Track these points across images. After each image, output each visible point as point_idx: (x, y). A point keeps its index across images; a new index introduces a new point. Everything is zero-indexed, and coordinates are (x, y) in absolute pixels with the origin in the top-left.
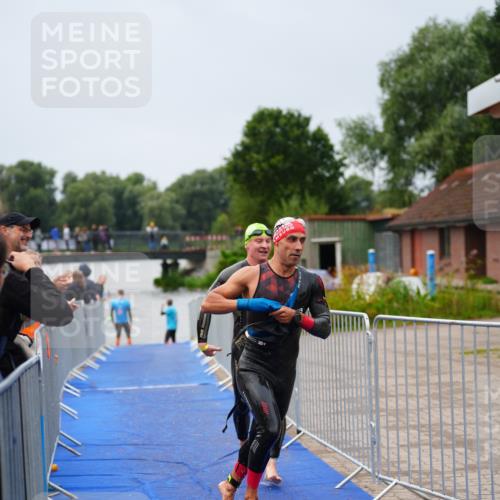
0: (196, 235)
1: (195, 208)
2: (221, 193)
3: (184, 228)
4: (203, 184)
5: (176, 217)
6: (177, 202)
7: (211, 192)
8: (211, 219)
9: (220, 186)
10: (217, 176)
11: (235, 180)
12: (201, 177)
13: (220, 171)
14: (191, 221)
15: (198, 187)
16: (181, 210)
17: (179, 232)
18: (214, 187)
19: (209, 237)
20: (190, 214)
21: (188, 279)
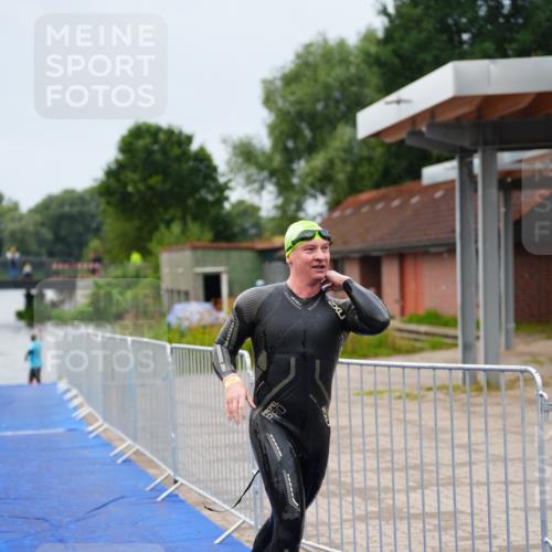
0: (64, 262)
1: (63, 232)
2: (93, 217)
3: (51, 254)
4: (72, 204)
5: (41, 242)
6: (43, 224)
7: (82, 215)
8: (82, 244)
9: (92, 208)
10: (88, 197)
11: (108, 203)
12: (69, 198)
13: (91, 191)
14: (59, 247)
15: (67, 209)
16: (47, 234)
17: (45, 258)
18: (86, 209)
19: (79, 266)
20: (58, 239)
21: (55, 312)
